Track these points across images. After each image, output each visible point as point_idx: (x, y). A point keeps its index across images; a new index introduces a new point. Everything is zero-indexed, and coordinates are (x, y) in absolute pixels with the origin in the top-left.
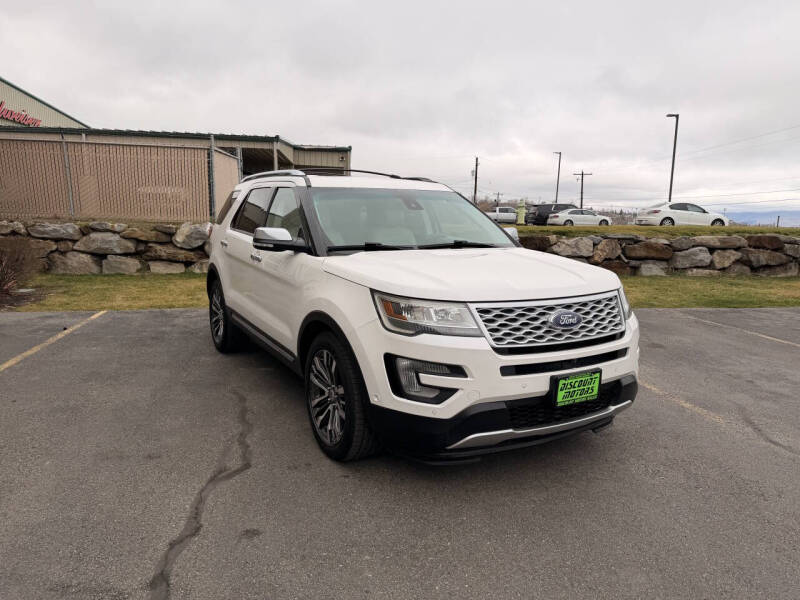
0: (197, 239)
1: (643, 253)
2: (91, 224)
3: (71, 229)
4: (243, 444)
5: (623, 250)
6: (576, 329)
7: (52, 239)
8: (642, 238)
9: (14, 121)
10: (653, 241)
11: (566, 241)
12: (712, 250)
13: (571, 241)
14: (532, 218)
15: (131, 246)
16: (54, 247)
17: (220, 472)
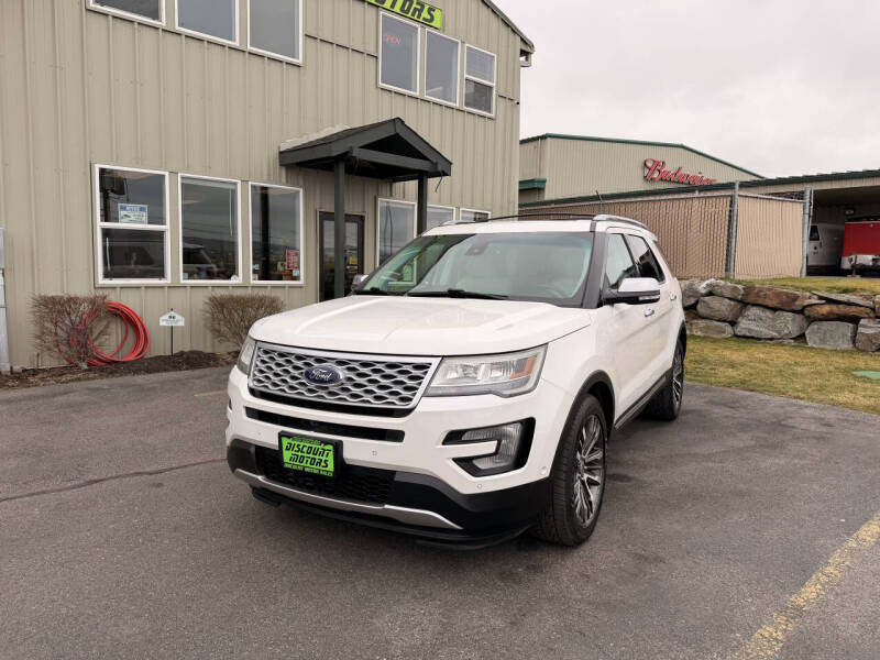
0: (690, 296)
9: (688, 184)
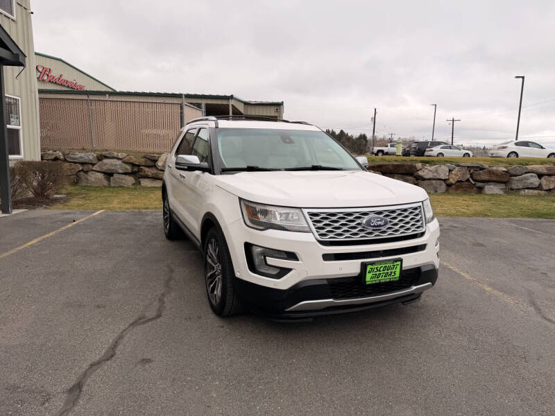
1: (486, 177)
2: (103, 153)
3: (91, 156)
4: (161, 301)
5: (471, 175)
6: (384, 229)
7: (79, 163)
8: (486, 166)
9: (68, 87)
10: (494, 168)
11: (429, 168)
12: (540, 176)
13: (433, 168)
14: (414, 151)
15: (129, 168)
16: (81, 168)
17: (140, 319)
